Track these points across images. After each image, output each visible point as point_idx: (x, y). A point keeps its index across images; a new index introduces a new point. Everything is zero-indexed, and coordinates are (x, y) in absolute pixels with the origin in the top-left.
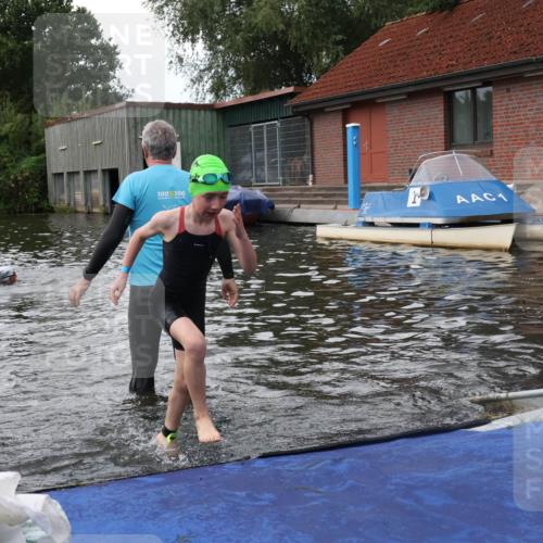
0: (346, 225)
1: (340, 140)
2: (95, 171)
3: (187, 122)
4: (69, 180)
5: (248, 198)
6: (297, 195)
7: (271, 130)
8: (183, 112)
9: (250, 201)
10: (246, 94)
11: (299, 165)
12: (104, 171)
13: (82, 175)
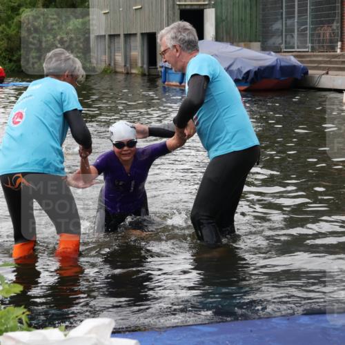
2: (135, 35)
4: (110, 42)
5: (283, 64)
6: (325, 62)
11: (328, 33)
12: (142, 34)
13: (122, 37)
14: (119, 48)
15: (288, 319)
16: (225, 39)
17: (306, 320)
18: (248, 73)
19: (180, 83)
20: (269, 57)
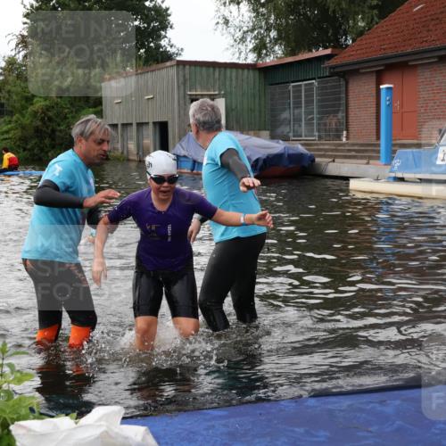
0: (377, 179)
1: (373, 100)
2: (147, 123)
3: (231, 80)
4: (123, 130)
5: (291, 152)
6: (332, 150)
7: (309, 89)
8: (228, 71)
9: (293, 155)
10: (286, 54)
11: (334, 122)
12: (154, 123)
13: (134, 127)
14: (132, 136)
15: (296, 402)
16: (235, 128)
17: (313, 402)
18: (257, 160)
19: (192, 170)
20: (277, 145)
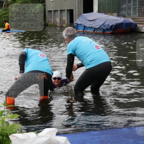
2: (64, 10)
4: (54, 13)
5: (127, 22)
12: (68, 10)
13: (59, 12)
14: (58, 16)
16: (102, 12)
18: (112, 26)
19: (84, 30)
20: (121, 19)
